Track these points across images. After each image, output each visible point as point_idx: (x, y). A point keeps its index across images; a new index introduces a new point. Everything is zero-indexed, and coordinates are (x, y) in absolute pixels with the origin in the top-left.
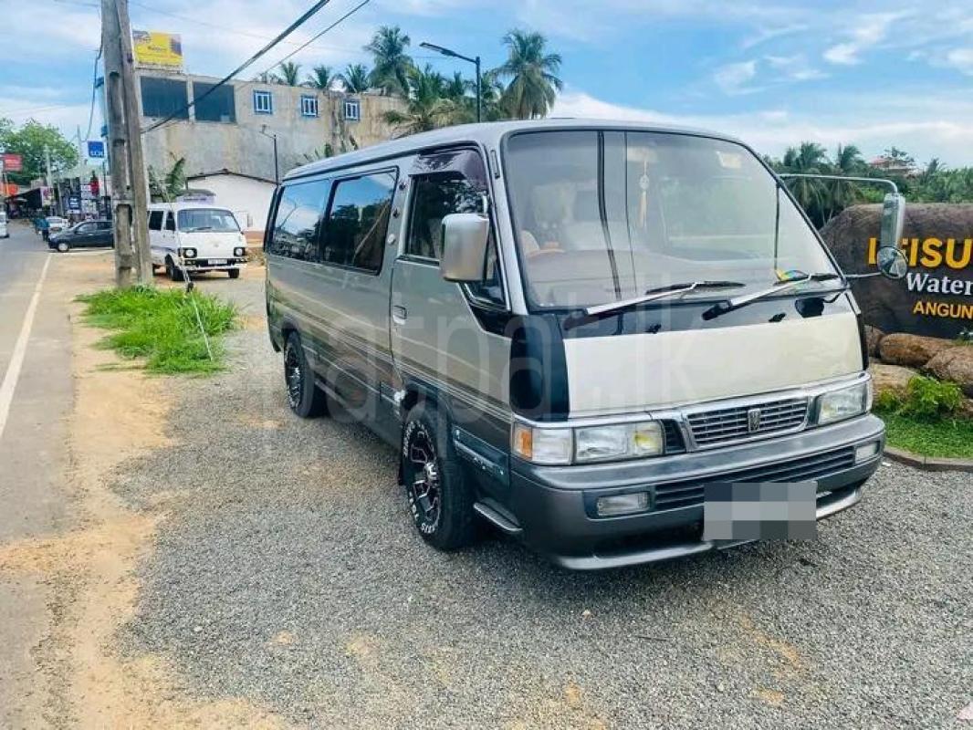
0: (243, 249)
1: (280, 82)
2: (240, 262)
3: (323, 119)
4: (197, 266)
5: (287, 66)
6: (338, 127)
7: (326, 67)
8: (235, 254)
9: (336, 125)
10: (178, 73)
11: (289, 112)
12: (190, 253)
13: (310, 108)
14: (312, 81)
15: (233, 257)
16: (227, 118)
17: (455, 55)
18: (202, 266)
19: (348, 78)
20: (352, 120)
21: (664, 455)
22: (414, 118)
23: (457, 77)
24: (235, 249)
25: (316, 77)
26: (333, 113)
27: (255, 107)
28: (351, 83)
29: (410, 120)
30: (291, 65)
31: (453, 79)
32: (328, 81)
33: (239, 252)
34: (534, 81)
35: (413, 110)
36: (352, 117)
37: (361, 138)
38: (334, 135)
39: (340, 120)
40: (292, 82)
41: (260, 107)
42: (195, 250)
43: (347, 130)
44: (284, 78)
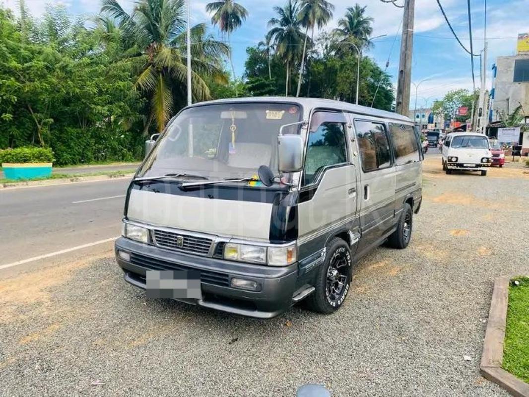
0: (488, 159)
2: (484, 166)
4: (457, 167)
8: (482, 162)
12: (454, 160)
15: (480, 163)
18: (460, 167)
21: (148, 244)
24: (482, 159)
33: (484, 160)
42: (457, 158)
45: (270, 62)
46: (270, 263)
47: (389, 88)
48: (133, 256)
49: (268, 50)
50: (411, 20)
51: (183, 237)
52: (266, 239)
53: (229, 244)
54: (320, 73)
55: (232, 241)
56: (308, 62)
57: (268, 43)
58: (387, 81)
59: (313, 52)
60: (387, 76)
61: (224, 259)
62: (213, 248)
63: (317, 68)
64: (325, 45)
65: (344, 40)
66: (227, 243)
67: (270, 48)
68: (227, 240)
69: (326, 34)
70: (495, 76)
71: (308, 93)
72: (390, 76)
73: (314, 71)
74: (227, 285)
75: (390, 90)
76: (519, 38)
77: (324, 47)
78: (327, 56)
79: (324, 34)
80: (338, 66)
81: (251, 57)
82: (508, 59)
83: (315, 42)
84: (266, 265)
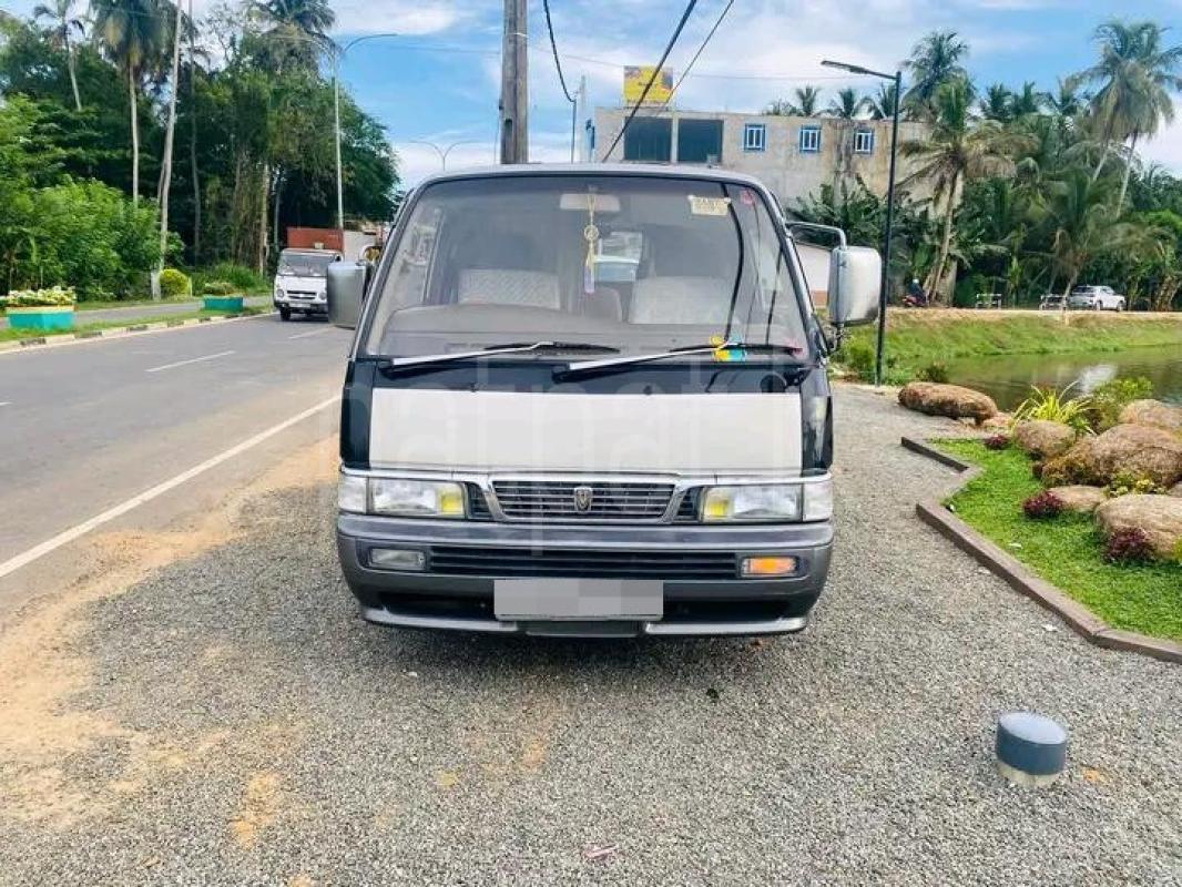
1: (794, 111)
3: (826, 155)
5: (805, 92)
6: (843, 164)
7: (852, 88)
9: (841, 159)
10: (667, 110)
11: (784, 148)
13: (809, 142)
14: (833, 108)
16: (715, 157)
17: (866, 72)
19: (877, 102)
20: (864, 153)
21: (465, 520)
22: (942, 148)
23: (1027, 90)
25: (840, 103)
26: (839, 146)
27: (745, 143)
28: (880, 107)
29: (935, 150)
30: (809, 90)
31: (1021, 93)
32: (855, 106)
34: (1139, 86)
35: (939, 137)
36: (863, 150)
37: (872, 176)
38: (837, 173)
39: (847, 154)
40: (808, 110)
41: (751, 143)
43: (855, 165)
44: (798, 105)
45: (72, 65)
46: (808, 517)
47: (384, 154)
48: (433, 554)
49: (63, 31)
50: (522, 14)
51: (591, 489)
52: (796, 468)
53: (714, 489)
54: (221, 106)
55: (720, 481)
56: (186, 73)
57: (63, 13)
58: (379, 138)
59: (197, 51)
60: (378, 126)
61: (702, 524)
62: (676, 503)
63: (215, 94)
64: (228, 36)
65: (275, 31)
66: (710, 487)
67: (70, 26)
68: (711, 482)
69: (226, 9)
70: (593, 145)
71: (193, 152)
72: (384, 128)
73: (207, 99)
74: (731, 577)
75: (387, 160)
76: (627, 75)
77: (227, 42)
78: (234, 67)
79: (222, 9)
80: (267, 94)
81: (11, 41)
82: (612, 113)
83: (199, 28)
84: (800, 522)
